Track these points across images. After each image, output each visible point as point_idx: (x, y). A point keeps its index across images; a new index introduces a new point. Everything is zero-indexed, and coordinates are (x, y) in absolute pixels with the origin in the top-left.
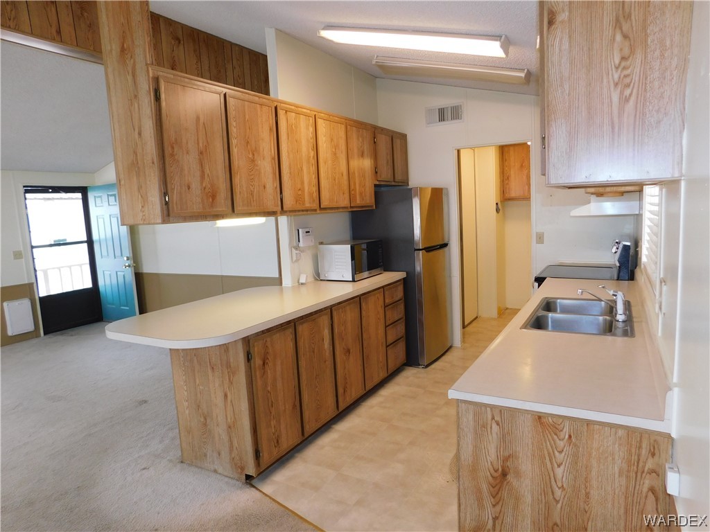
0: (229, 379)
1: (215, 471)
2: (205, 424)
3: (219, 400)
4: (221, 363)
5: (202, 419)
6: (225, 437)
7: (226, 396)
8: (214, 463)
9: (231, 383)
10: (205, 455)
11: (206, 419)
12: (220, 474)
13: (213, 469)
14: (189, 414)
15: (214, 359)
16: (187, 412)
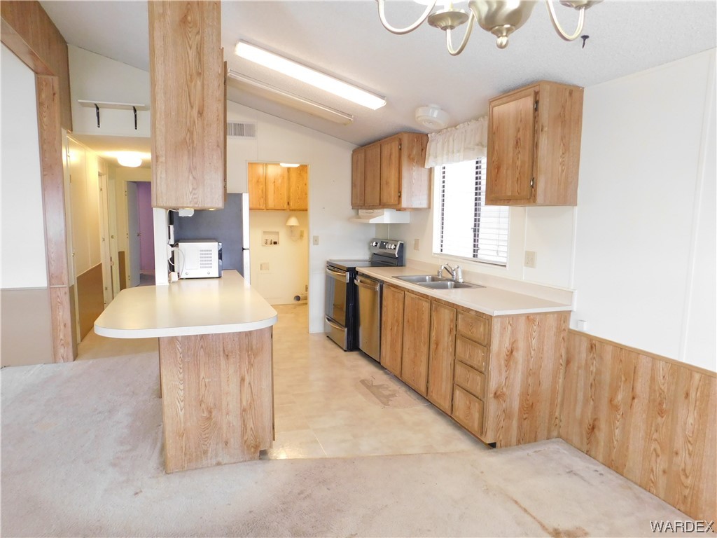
0: (249, 362)
1: (219, 464)
2: (209, 419)
3: (233, 387)
4: (240, 348)
5: (206, 414)
6: (237, 423)
7: (243, 380)
8: (217, 455)
9: (251, 364)
10: (205, 452)
11: (210, 412)
12: (225, 464)
13: (214, 462)
14: (185, 414)
15: (230, 346)
16: (181, 413)
